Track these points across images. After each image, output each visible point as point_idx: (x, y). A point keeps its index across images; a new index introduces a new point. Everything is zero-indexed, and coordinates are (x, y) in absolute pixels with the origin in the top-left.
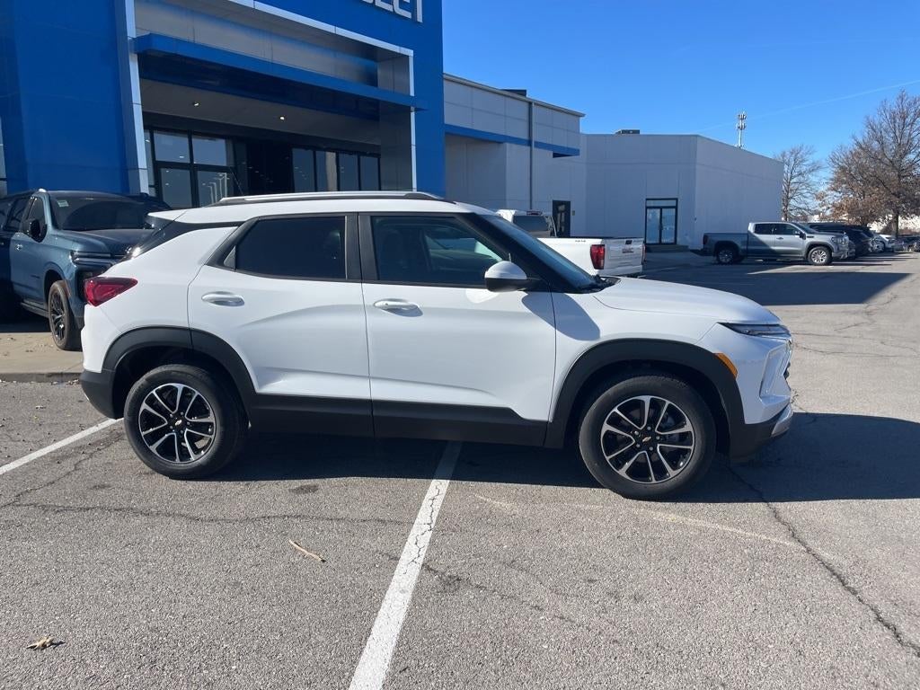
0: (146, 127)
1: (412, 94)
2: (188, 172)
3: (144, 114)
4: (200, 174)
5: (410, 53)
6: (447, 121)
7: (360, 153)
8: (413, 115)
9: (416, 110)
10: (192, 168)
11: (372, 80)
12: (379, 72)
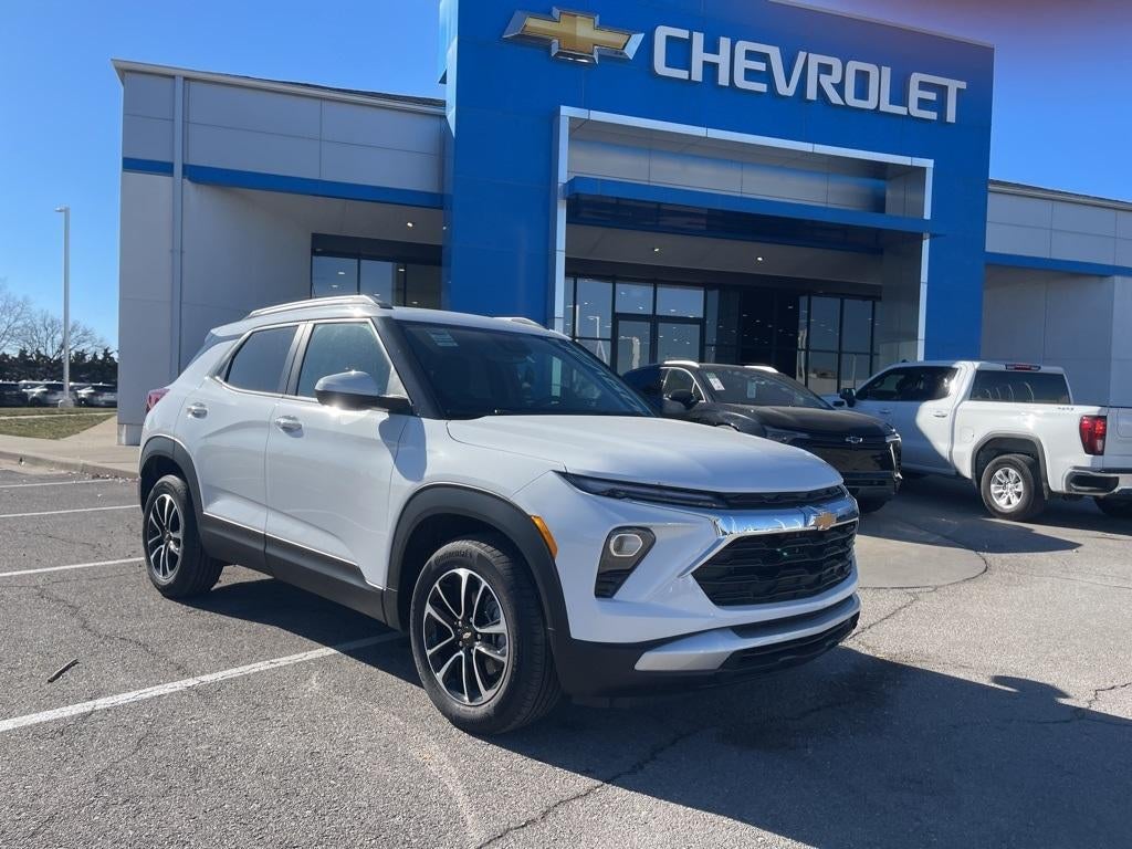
0: (568, 274)
1: (927, 216)
2: (649, 324)
3: (568, 260)
4: (661, 326)
5: (929, 164)
6: (989, 248)
7: (842, 296)
8: (926, 244)
9: (932, 236)
10: (654, 320)
11: (879, 204)
12: (889, 194)
